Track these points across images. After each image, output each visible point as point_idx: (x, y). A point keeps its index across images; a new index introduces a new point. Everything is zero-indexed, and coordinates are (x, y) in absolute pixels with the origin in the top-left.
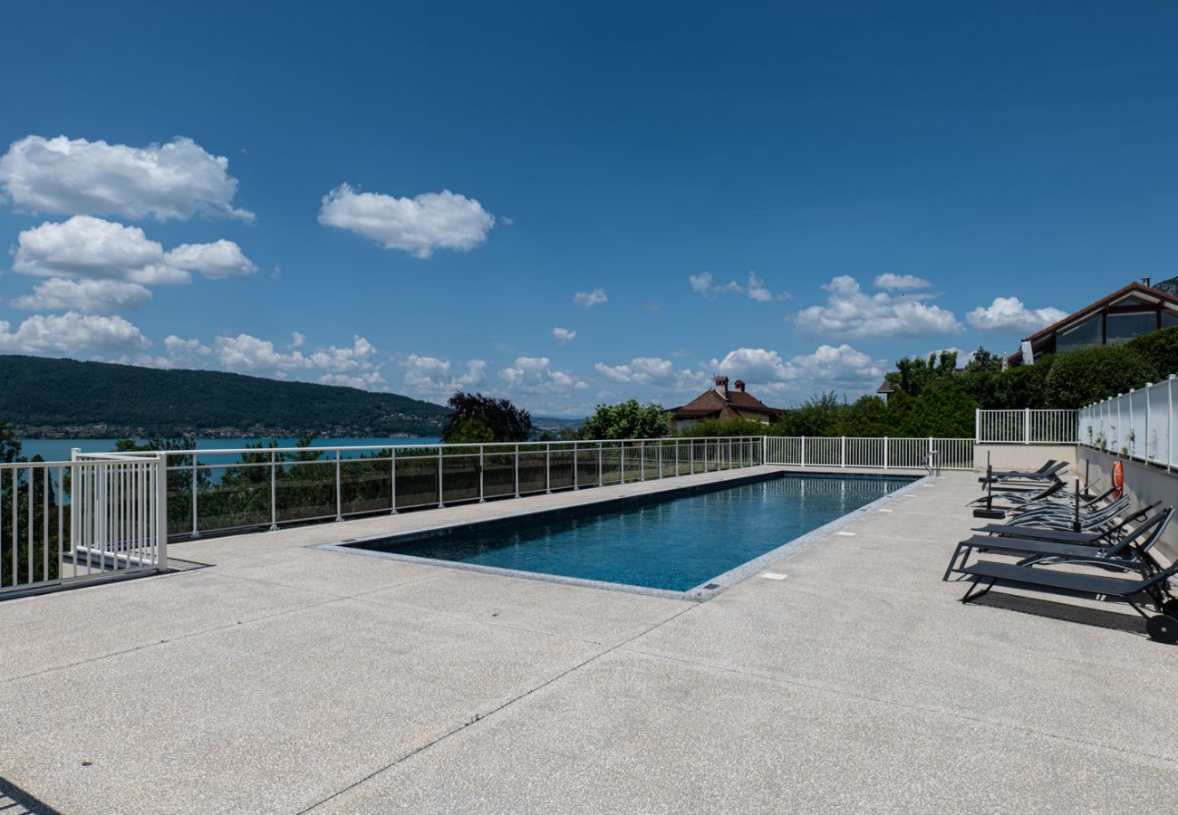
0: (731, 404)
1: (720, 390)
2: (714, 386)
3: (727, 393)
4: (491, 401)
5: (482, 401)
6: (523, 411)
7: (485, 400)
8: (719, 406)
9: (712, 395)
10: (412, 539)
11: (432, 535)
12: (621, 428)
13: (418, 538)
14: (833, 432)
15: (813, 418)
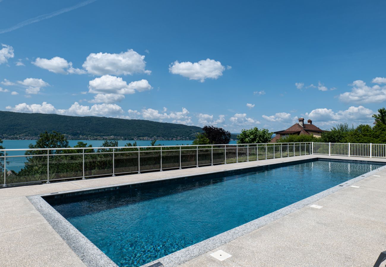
0: (305, 129)
1: (301, 124)
2: (298, 122)
3: (303, 124)
4: (217, 128)
5: (214, 128)
6: (227, 132)
7: (215, 128)
8: (300, 129)
9: (297, 126)
10: (93, 192)
11: (106, 190)
12: (251, 139)
13: (97, 191)
14: (345, 141)
15: (336, 134)
